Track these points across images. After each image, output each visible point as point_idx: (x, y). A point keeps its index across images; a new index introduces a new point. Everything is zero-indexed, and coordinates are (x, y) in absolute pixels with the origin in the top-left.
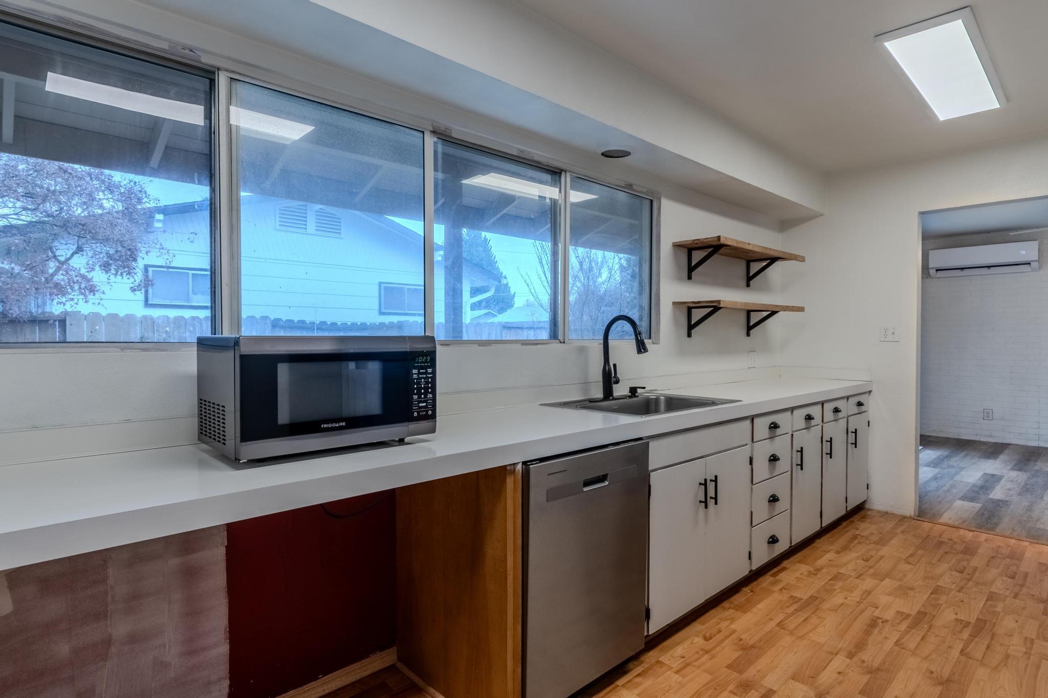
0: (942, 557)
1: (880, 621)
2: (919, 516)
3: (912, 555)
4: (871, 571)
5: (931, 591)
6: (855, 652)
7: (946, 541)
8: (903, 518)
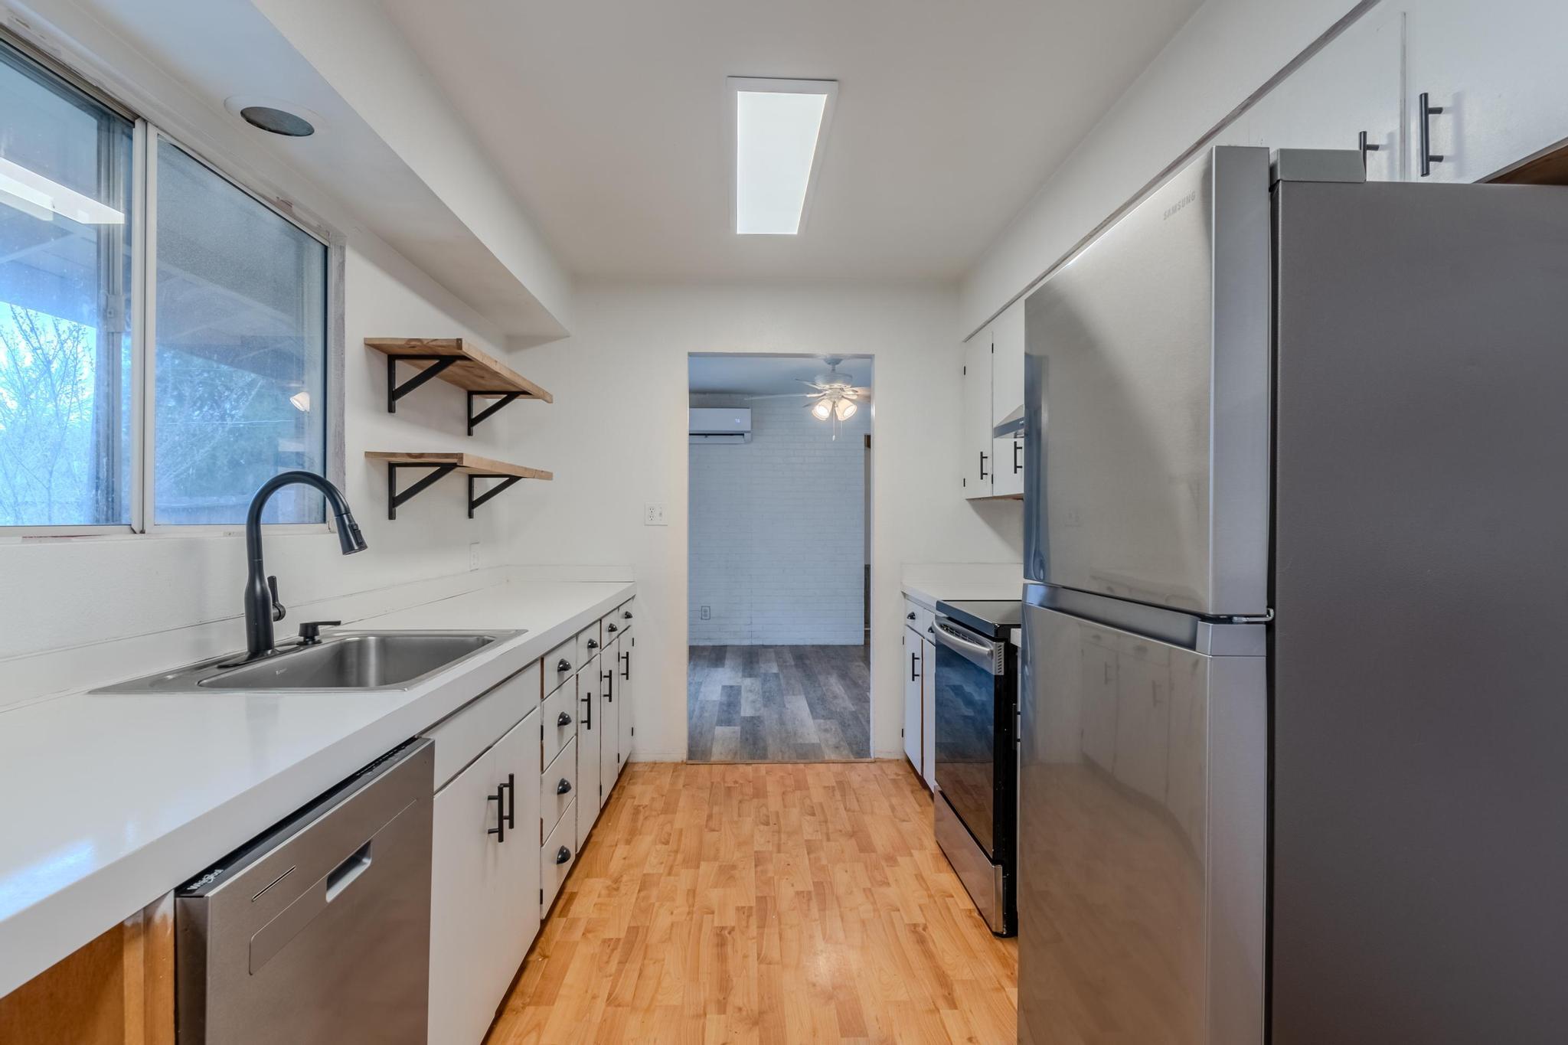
0: (739, 808)
1: (726, 932)
2: (690, 758)
3: (710, 817)
4: (680, 857)
5: (753, 863)
6: (724, 999)
7: (733, 785)
8: (676, 766)
